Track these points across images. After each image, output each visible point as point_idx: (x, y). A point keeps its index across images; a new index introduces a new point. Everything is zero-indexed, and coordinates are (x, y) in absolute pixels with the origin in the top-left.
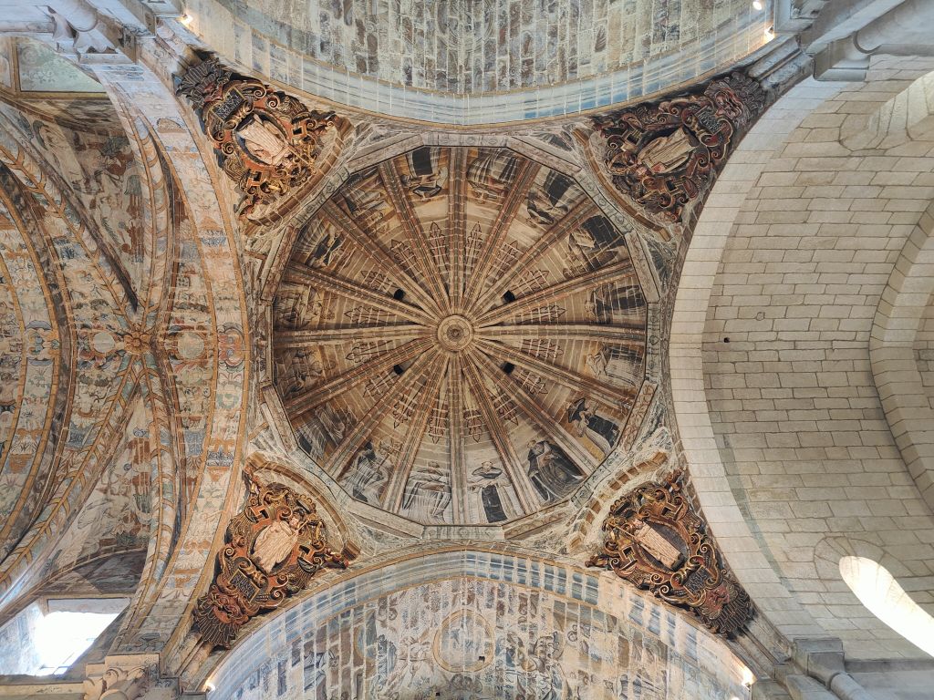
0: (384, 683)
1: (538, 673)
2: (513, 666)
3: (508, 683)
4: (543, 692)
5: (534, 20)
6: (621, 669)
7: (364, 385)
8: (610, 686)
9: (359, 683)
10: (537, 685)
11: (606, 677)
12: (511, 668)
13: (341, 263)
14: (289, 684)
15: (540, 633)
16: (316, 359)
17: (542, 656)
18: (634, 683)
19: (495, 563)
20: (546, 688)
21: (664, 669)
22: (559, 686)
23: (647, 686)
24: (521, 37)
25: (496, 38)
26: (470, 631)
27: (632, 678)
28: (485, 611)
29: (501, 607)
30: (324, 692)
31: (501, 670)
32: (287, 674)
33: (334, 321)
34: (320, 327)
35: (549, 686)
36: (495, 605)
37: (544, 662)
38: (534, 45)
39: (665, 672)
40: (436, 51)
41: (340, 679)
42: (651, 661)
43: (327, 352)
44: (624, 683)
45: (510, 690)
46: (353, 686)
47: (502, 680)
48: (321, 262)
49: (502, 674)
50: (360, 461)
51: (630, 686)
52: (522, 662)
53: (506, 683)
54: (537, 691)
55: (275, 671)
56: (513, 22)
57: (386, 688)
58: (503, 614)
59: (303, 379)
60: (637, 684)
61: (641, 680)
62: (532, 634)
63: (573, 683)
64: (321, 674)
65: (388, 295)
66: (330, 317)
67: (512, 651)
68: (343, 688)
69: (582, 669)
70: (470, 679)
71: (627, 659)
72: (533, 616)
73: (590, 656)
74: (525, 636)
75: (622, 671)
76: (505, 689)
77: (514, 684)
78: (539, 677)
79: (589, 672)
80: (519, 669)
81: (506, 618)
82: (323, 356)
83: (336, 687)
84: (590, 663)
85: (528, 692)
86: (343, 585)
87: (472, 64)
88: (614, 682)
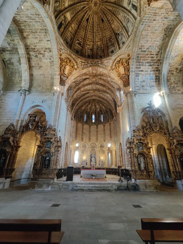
0: (155, 48)
5: (27, 13)
7: (105, 31)
9: (152, 54)
12: (169, 18)
13: (82, 38)
14: (143, 69)
15: (164, 12)
16: (99, 43)
19: (142, 24)
24: (31, 16)
25: (34, 20)
26: (156, 26)
28: (153, 23)
29: (154, 20)
30: (149, 62)
31: (168, 20)
32: (141, 70)
33: (92, 38)
34: (93, 42)
36: (153, 21)
38: (32, 13)
40: (41, 34)
43: (98, 41)
46: (151, 56)
48: (82, 43)
50: (118, 38)
52: (169, 16)
53: (172, 19)
55: (139, 72)
56: (29, 17)
57: (156, 48)
58: (155, 20)
59: (102, 48)
62: (163, 14)
64: (145, 63)
65: (87, 23)
66: (91, 39)
67: (165, 18)
70: (167, 27)
72: (159, 13)
74: (163, 15)
77: (173, 17)
80: (170, 16)
81: (157, 19)
82: (99, 42)
83: (149, 59)
86: (132, 60)
87: (41, 25)
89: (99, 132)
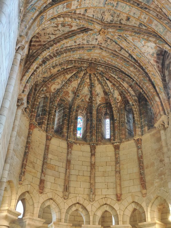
89: (101, 169)
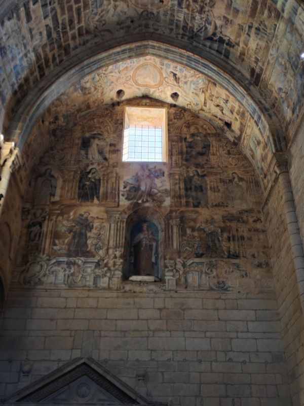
1: (197, 14)
2: (182, 8)
3: (178, 18)
4: (199, 26)
6: (250, 19)
8: (241, 28)
9: (79, 14)
10: (196, 21)
11: (240, 22)
12: (181, 10)
14: (33, 16)
17: (202, 4)
18: (256, 28)
20: (202, 24)
21: (276, 23)
22: (210, 24)
23: (263, 31)
27: (256, 25)
30: (57, 20)
31: (174, 10)
32: (31, 10)
35: (204, 23)
37: (202, 8)
39: (276, 25)
41: (66, 12)
42: (269, 17)
44: (250, 27)
45: (179, 22)
46: (75, 15)
47: (174, 16)
49: (174, 12)
51: (253, 30)
53: (176, 18)
54: (195, 25)
55: (22, 9)
60: (258, 29)
61: (260, 28)
63: (219, 23)
64: (53, 9)
68: (69, 17)
69: (226, 15)
70: (153, 14)
71: (255, 14)
73: (232, 8)
75: (251, 20)
76: (175, 21)
77: (182, 19)
78: (198, 17)
79: (230, 17)
83: (64, 16)
84: (231, 12)
85: (190, 25)
88: (244, 26)
